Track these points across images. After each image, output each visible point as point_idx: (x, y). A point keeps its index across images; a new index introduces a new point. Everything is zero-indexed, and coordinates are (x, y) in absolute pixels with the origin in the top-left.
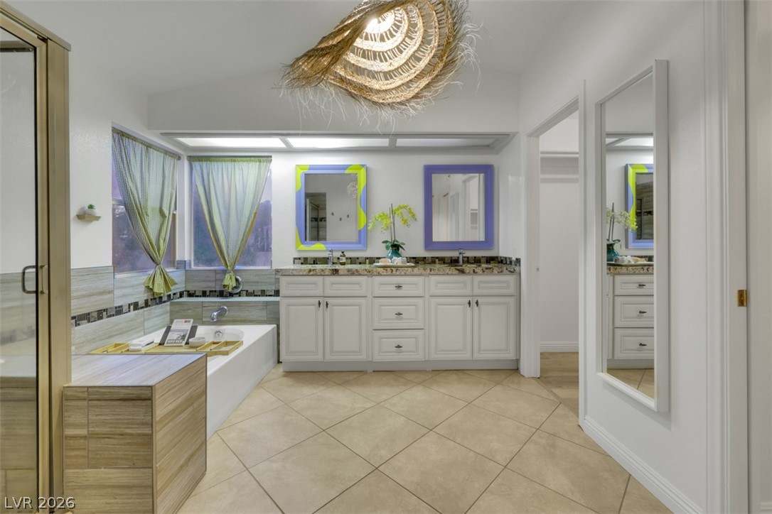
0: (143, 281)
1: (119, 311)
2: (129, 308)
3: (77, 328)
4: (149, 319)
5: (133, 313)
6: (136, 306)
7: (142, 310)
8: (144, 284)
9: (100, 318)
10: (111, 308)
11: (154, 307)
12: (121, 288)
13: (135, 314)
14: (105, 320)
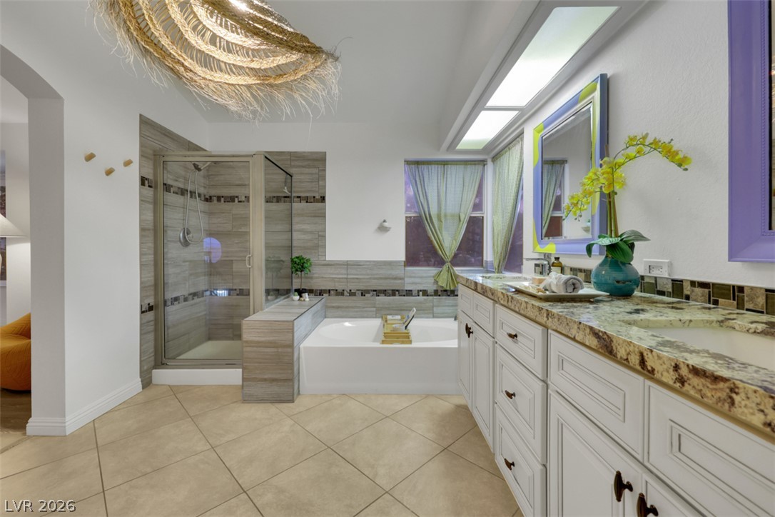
0: (432, 275)
1: (409, 293)
2: (418, 293)
3: (377, 298)
4: (438, 306)
5: (421, 298)
6: (425, 293)
7: (431, 298)
8: (434, 277)
9: (394, 294)
10: (402, 290)
11: (444, 297)
12: (411, 277)
13: (425, 299)
14: (397, 298)
